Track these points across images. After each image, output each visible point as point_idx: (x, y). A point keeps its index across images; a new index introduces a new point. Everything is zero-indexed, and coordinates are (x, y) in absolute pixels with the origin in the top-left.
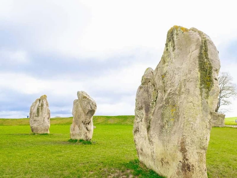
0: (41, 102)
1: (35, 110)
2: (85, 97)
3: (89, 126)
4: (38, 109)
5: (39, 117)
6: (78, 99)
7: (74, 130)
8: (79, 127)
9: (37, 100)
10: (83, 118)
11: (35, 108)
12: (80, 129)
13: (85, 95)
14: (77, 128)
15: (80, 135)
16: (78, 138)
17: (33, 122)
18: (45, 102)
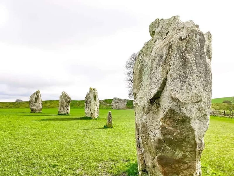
0: (37, 94)
1: (34, 99)
2: (66, 95)
3: (68, 108)
4: (36, 99)
5: (37, 103)
6: (62, 95)
7: (60, 109)
8: (63, 108)
9: (34, 93)
10: (65, 104)
11: (34, 98)
12: (64, 109)
13: (66, 94)
14: (62, 108)
15: (64, 112)
16: (63, 113)
17: (32, 106)
18: (39, 95)
